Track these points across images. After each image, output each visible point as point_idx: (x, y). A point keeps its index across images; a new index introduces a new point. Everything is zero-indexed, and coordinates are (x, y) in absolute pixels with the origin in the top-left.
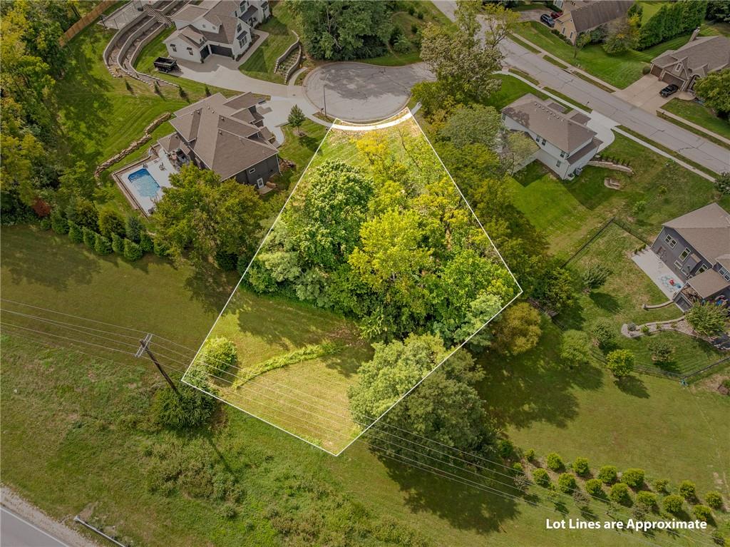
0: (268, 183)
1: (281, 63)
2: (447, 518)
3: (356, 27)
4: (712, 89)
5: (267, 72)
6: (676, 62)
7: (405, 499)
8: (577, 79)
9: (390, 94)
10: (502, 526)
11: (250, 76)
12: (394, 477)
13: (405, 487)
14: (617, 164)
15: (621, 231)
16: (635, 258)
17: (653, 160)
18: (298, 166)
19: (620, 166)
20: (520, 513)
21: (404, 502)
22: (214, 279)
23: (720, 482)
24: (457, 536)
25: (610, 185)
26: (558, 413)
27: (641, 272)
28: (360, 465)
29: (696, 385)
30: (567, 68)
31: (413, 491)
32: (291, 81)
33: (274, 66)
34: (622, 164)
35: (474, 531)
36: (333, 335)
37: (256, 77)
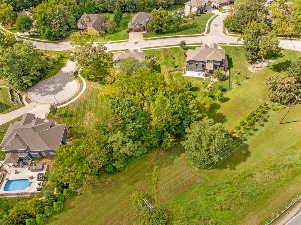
0: (69, 140)
1: (13, 100)
2: (241, 162)
3: (37, 67)
4: (153, 25)
5: (11, 107)
6: (135, 24)
7: (230, 170)
8: (114, 44)
9: (68, 83)
10: (250, 150)
11: (6, 113)
12: (221, 168)
13: (226, 168)
14: (152, 58)
15: (174, 72)
16: (186, 75)
17: (159, 51)
18: (72, 126)
19: (153, 58)
20: (247, 144)
21: (230, 171)
22: (100, 182)
23: (260, 101)
24: (248, 163)
25: (156, 64)
26: (222, 119)
27: (191, 77)
28: (212, 176)
29: (232, 89)
30: (107, 43)
31: (228, 166)
32: (24, 104)
33: (11, 102)
34: (154, 57)
35: (248, 158)
36: (153, 160)
37: (9, 112)
